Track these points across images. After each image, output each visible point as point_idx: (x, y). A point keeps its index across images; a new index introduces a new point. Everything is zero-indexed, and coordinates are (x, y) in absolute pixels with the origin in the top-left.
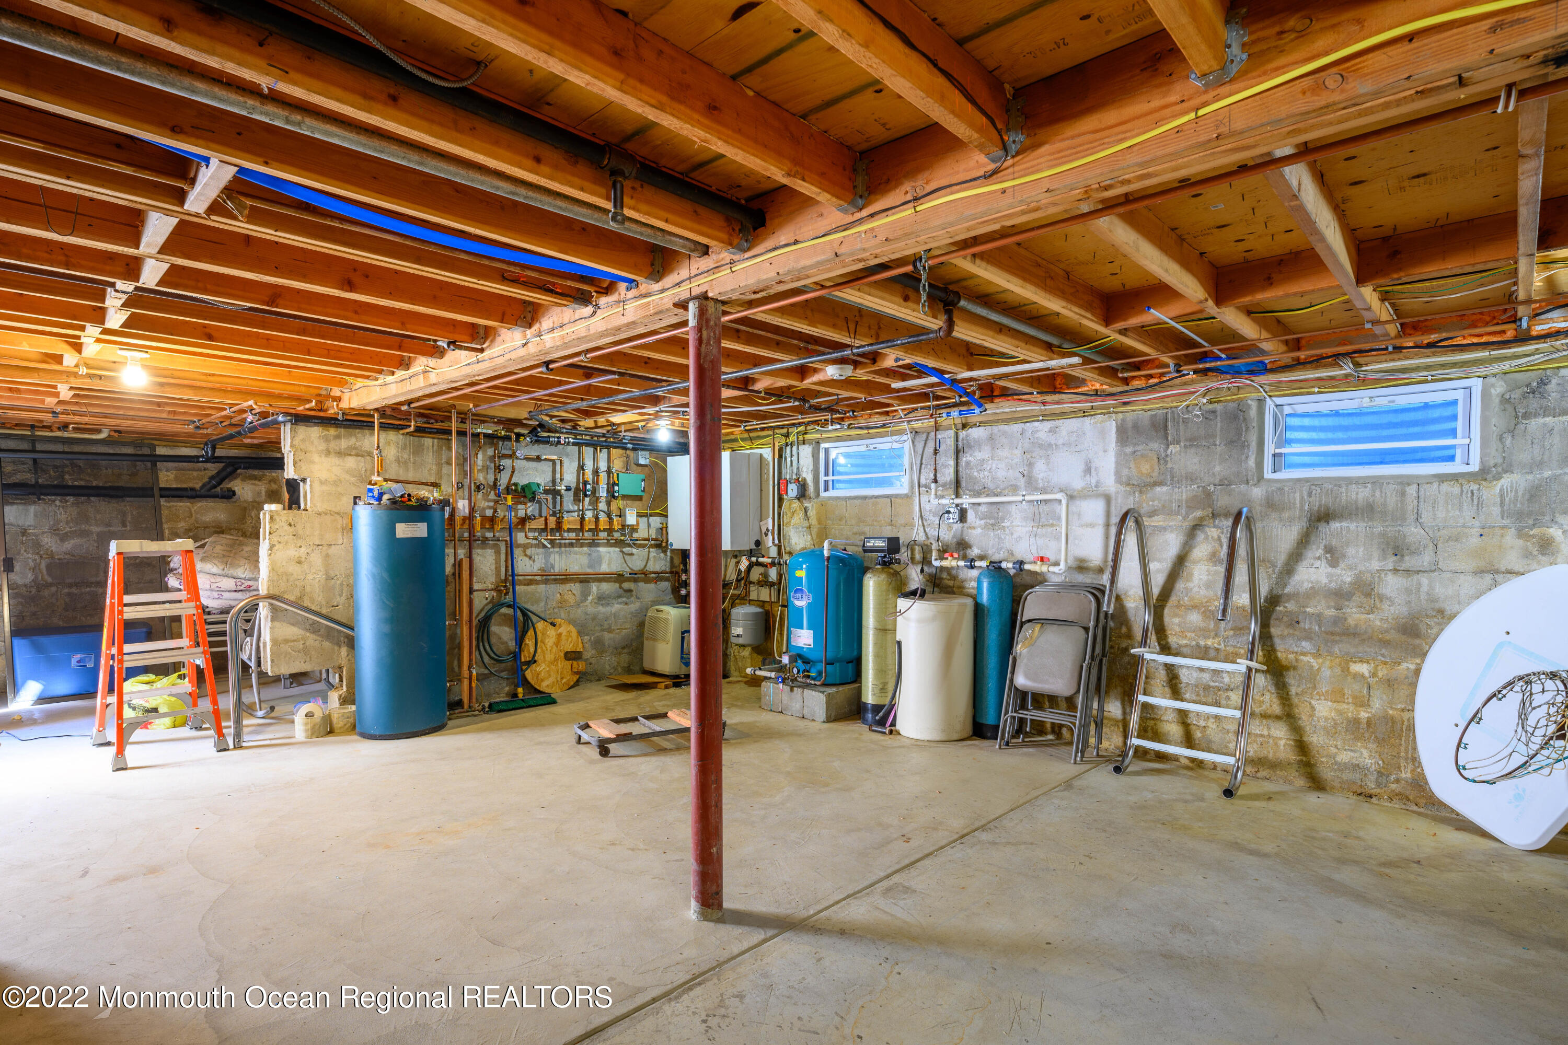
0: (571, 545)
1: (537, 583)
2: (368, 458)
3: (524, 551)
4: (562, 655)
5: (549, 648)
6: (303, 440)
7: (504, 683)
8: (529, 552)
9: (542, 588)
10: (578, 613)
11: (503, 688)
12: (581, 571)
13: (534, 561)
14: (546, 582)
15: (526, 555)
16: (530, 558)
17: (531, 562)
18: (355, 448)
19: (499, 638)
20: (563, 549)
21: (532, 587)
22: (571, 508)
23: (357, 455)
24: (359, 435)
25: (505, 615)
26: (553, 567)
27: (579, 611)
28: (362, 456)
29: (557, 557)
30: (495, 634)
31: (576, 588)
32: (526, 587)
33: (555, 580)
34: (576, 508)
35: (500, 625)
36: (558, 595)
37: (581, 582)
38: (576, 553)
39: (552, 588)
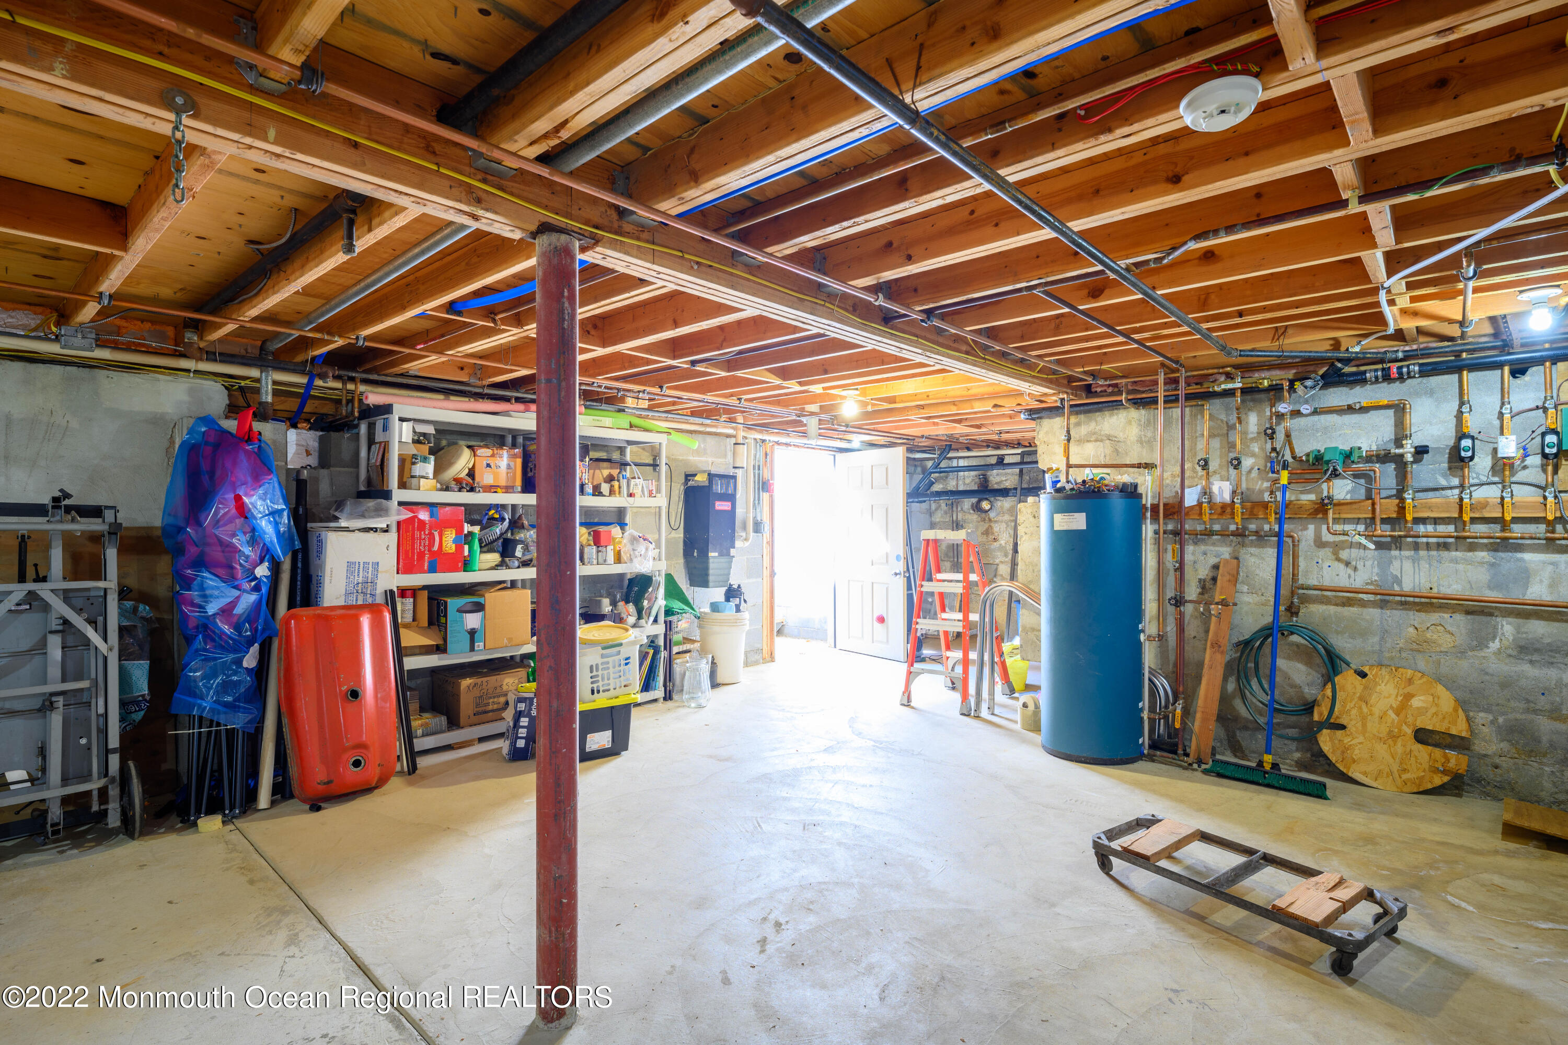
0: (1445, 547)
1: (1363, 604)
2: (1108, 442)
3: (1336, 553)
4: (1409, 731)
5: (1377, 711)
6: (1047, 433)
7: (1293, 746)
8: (1344, 555)
9: (1373, 613)
10: (1464, 667)
11: (1290, 752)
12: (1468, 594)
13: (1355, 569)
14: (1383, 604)
15: (1338, 559)
16: (1347, 564)
17: (1350, 571)
18: (1095, 433)
19: (1287, 677)
20: (1422, 553)
21: (1354, 610)
22: (1443, 482)
23: (1096, 441)
24: (1099, 419)
25: (1298, 645)
26: (1399, 581)
27: (1464, 664)
28: (1101, 441)
29: (1408, 565)
30: (1280, 670)
31: (1458, 623)
32: (1339, 609)
33: (1402, 603)
34: (1456, 481)
35: (1289, 658)
36: (1411, 630)
37: (1468, 613)
38: (1455, 561)
39: (1394, 616)
